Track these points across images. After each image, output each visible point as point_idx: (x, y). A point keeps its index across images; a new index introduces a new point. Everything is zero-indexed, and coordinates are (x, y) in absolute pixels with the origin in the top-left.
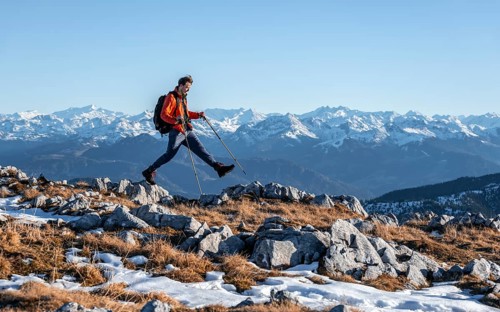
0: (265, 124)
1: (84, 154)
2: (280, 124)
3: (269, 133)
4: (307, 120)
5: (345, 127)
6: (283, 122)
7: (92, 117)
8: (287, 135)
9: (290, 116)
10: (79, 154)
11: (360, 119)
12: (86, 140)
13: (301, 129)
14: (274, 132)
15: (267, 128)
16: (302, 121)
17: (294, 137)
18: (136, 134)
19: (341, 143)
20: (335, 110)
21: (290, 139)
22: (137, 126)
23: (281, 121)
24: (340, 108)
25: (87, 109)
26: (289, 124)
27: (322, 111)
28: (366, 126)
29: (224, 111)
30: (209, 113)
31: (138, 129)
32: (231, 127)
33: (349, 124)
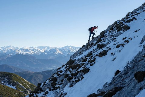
0: (50, 51)
1: (7, 58)
3: (51, 52)
4: (61, 50)
5: (69, 51)
6: (54, 50)
7: (10, 49)
10: (5, 58)
11: (73, 49)
12: (7, 55)
13: (59, 52)
15: (51, 51)
16: (59, 50)
17: (57, 53)
18: (19, 53)
19: (67, 55)
20: (69, 46)
21: (56, 54)
22: (20, 51)
24: (70, 46)
25: (9, 47)
26: (56, 51)
27: (66, 47)
29: (43, 47)
30: (39, 47)
31: (20, 52)
32: (43, 51)
33: (70, 50)
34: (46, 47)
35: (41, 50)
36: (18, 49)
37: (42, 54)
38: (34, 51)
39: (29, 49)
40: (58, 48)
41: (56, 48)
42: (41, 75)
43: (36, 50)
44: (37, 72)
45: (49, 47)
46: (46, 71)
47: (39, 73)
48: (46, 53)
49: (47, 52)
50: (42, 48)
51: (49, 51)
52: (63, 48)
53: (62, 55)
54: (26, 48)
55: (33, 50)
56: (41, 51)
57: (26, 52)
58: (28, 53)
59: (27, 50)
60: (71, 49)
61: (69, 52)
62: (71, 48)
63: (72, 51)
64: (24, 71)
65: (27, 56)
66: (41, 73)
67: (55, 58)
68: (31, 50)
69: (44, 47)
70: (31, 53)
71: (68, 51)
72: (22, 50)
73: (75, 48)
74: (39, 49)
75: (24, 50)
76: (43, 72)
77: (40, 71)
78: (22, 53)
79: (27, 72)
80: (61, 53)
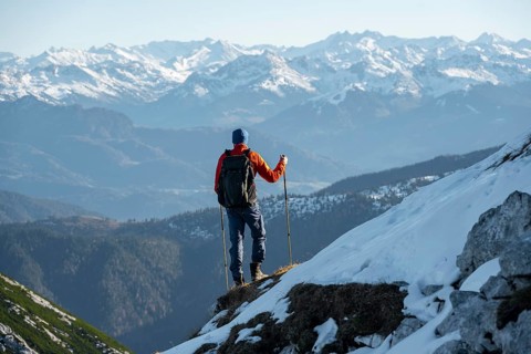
0: (230, 70)
2: (253, 68)
3: (236, 83)
4: (300, 62)
5: (359, 69)
6: (258, 66)
8: (264, 85)
9: (269, 56)
11: (387, 54)
13: (286, 76)
14: (244, 82)
15: (232, 76)
16: (288, 62)
17: (274, 88)
18: (22, 93)
19: (343, 98)
20: (358, 37)
21: (269, 93)
22: (26, 79)
23: (254, 63)
24: (367, 33)
26: (268, 68)
27: (337, 40)
28: (397, 65)
29: (178, 43)
30: (156, 48)
31: (26, 85)
32: (179, 74)
33: (367, 63)
34: (199, 45)
35: (170, 64)
36: (13, 62)
37: (172, 92)
38: (120, 77)
39: (82, 64)
40: (279, 52)
41: (267, 49)
42: (165, 242)
43: (129, 67)
44: (140, 219)
45: (218, 48)
46: (197, 214)
47: (153, 228)
48: (200, 91)
49: (206, 83)
50: (170, 51)
51: (221, 71)
52: (317, 48)
53: (312, 94)
54: (65, 58)
55: (112, 72)
56: (166, 73)
57: (64, 86)
58: (81, 88)
59: (71, 73)
60: (374, 55)
61: (361, 79)
62: (371, 44)
63: (376, 66)
64: (52, 219)
65: (74, 112)
66: (163, 224)
67: (260, 120)
68: (99, 70)
69: (187, 49)
70: (101, 88)
71: (354, 69)
72: (35, 71)
73: (401, 49)
74: (152, 63)
75: (50, 69)
76: (178, 220)
77: (161, 216)
78: (36, 92)
79: (75, 219)
80: (303, 82)
